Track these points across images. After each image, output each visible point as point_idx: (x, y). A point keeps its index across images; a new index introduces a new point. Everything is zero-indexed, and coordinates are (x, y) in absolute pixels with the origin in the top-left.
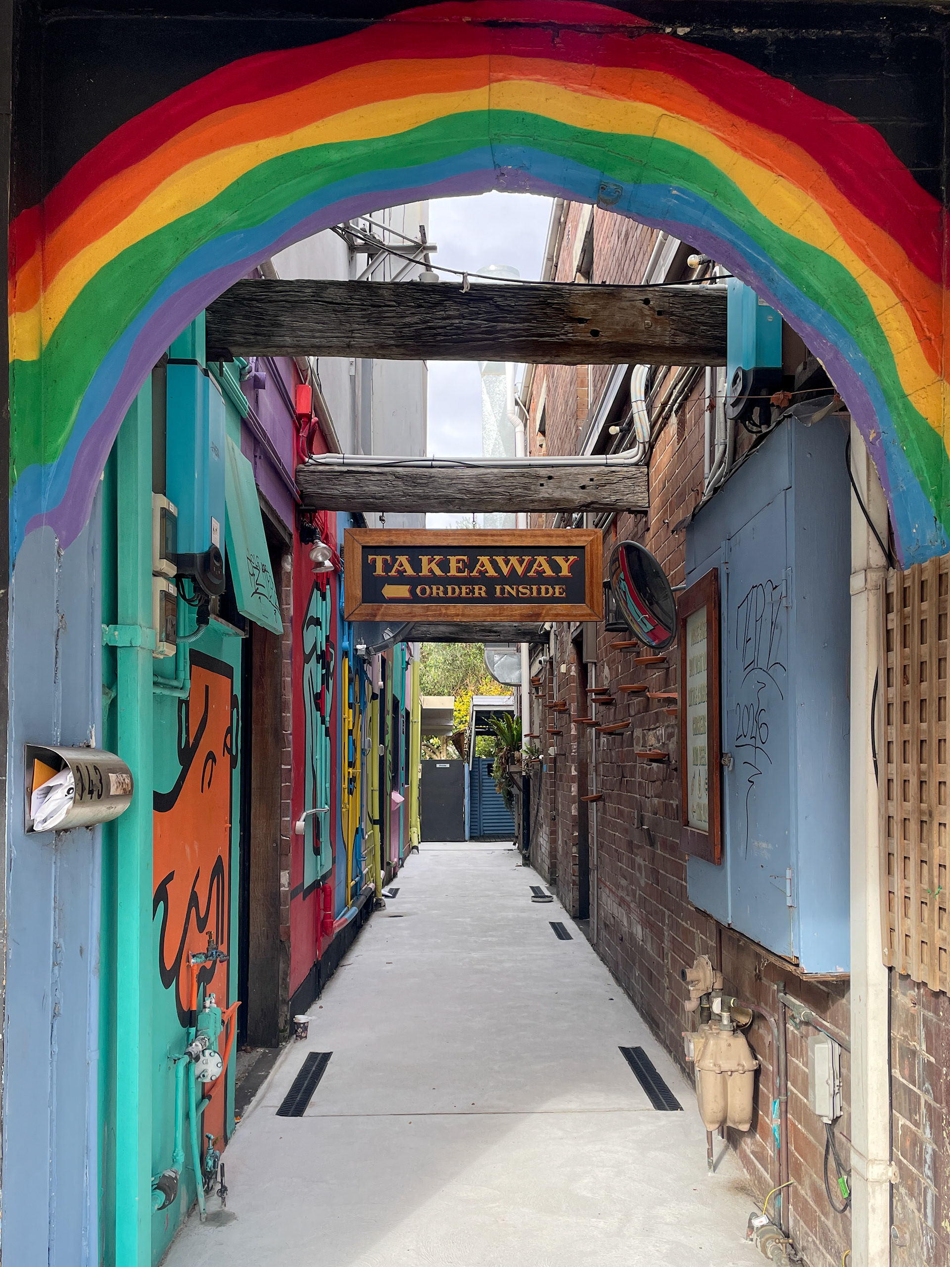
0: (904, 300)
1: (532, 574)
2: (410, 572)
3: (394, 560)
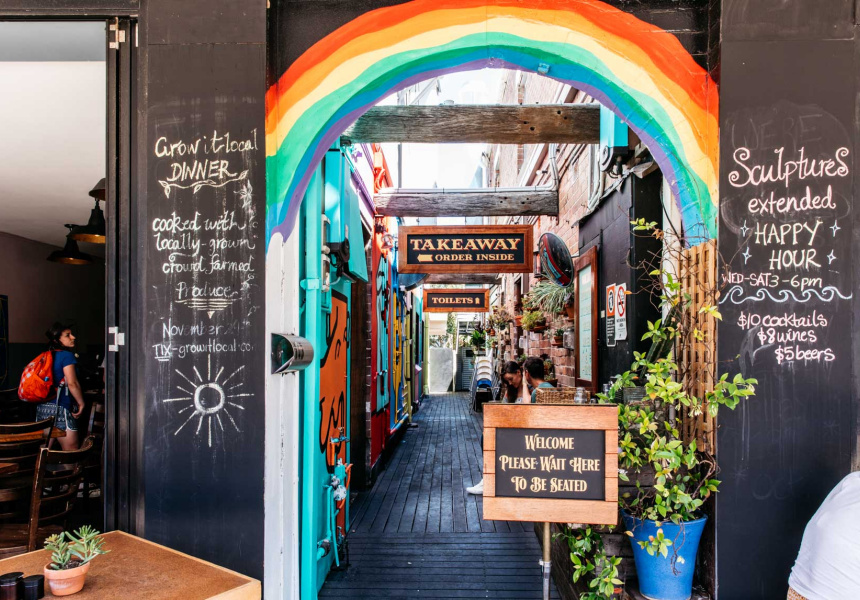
0: (688, 118)
1: (496, 248)
2: (432, 248)
3: (424, 242)
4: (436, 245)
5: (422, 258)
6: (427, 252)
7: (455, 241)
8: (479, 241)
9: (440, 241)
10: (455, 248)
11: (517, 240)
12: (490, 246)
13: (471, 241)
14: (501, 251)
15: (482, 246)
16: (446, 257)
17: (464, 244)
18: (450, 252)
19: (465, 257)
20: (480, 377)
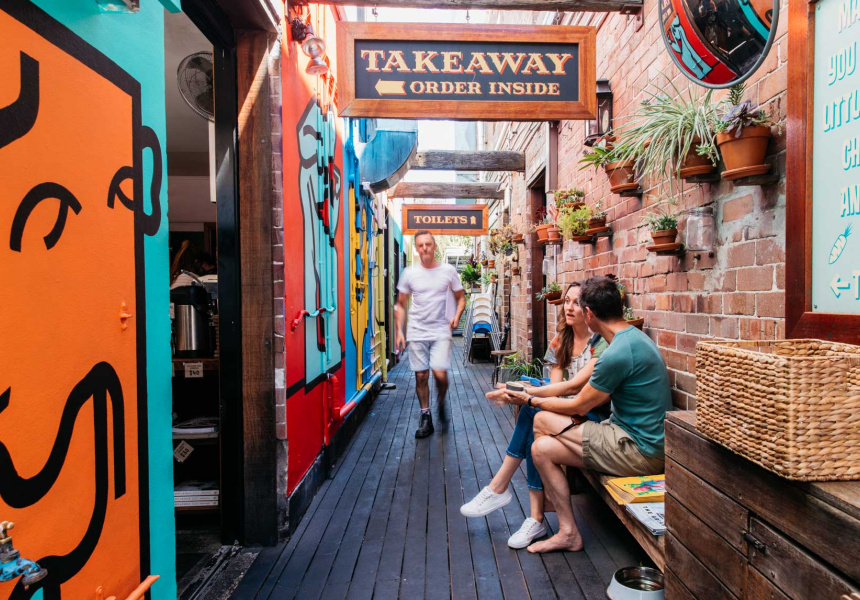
1: (526, 71)
2: (404, 67)
3: (388, 56)
4: (411, 62)
5: (383, 87)
6: (394, 75)
7: (447, 56)
8: (494, 56)
9: (418, 54)
10: (447, 68)
11: (565, 56)
12: (514, 67)
13: (478, 56)
14: (534, 77)
15: (500, 67)
16: (430, 87)
17: (465, 62)
18: (439, 77)
19: (467, 88)
20: (476, 320)
